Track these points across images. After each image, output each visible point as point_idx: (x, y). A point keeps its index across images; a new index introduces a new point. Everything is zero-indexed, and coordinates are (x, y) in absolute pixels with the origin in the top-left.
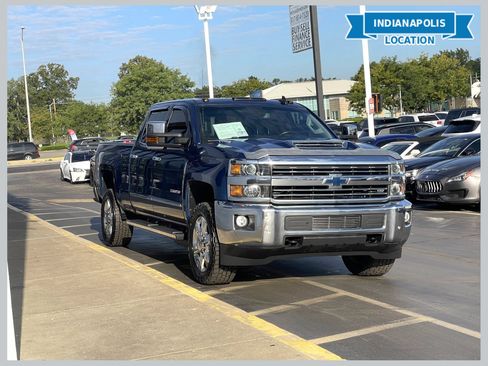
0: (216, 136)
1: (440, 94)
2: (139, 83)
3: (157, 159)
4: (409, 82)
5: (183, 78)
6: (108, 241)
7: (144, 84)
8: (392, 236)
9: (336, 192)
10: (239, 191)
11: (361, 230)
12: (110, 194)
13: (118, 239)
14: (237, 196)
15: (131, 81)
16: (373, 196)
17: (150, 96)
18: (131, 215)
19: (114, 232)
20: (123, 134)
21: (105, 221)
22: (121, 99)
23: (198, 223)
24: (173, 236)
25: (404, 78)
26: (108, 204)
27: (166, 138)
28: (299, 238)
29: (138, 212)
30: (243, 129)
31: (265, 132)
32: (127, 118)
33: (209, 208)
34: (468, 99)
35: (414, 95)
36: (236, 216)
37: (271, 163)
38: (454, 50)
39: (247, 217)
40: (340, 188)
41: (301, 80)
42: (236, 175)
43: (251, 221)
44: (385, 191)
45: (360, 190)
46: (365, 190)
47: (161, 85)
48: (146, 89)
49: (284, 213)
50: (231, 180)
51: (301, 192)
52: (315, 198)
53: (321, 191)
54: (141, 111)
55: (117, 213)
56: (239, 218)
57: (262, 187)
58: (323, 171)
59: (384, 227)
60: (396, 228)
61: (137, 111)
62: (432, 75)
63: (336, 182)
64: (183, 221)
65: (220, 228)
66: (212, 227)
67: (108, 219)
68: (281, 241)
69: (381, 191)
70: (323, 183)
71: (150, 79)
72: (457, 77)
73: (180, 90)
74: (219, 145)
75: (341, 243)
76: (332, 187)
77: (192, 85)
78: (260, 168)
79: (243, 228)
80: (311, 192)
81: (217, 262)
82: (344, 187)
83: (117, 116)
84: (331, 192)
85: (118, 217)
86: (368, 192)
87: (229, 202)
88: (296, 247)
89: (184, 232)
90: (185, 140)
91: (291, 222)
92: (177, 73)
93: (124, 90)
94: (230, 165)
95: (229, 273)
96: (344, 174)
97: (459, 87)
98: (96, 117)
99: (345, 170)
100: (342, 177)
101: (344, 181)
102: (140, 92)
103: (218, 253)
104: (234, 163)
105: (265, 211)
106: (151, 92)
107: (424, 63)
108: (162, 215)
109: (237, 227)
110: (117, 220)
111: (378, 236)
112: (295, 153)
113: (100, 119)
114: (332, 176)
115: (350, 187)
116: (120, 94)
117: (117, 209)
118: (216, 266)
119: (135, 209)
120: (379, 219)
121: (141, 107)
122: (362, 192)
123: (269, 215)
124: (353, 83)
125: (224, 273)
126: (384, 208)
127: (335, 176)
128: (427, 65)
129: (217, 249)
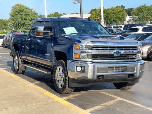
0: (64, 33)
1: (117, 19)
2: (19, 13)
3: (39, 41)
4: (108, 16)
5: (34, 11)
6: (16, 72)
7: (21, 13)
8: (138, 75)
9: (117, 57)
10: (78, 56)
11: (126, 73)
12: (17, 54)
13: (20, 71)
14: (77, 58)
15: (16, 12)
16: (131, 59)
17: (23, 17)
18: (26, 62)
19: (18, 69)
20: (13, 30)
21: (15, 64)
22: (13, 18)
23: (58, 68)
24: (46, 73)
25: (106, 14)
26: (16, 58)
27: (44, 33)
28: (102, 76)
29: (29, 61)
30: (75, 30)
31: (84, 32)
32: (15, 24)
33: (64, 63)
34: (124, 22)
35: (109, 19)
36: (77, 66)
37: (91, 44)
38: (120, 6)
39: (81, 67)
40: (119, 55)
41: (72, 14)
42: (77, 49)
43: (83, 69)
44: (135, 57)
45: (126, 56)
46: (127, 56)
47: (27, 13)
48: (22, 15)
49: (97, 65)
50: (74, 51)
51: (104, 57)
52: (109, 59)
53: (111, 57)
54: (20, 22)
55: (20, 61)
56: (78, 67)
57: (88, 55)
58: (112, 48)
59: (135, 71)
60: (140, 72)
61: (18, 22)
62: (115, 13)
63: (118, 53)
64: (51, 67)
65: (69, 70)
66: (65, 70)
67: (16, 63)
68: (95, 77)
69: (134, 57)
70: (112, 53)
71: (23, 11)
72: (122, 14)
73: (33, 15)
74: (66, 36)
75: (119, 78)
76: (116, 55)
77: (37, 14)
78: (87, 47)
79: (80, 72)
80: (107, 57)
81: (67, 85)
82: (120, 55)
83: (11, 23)
84: (115, 57)
85: (20, 62)
86: (128, 57)
87: (73, 61)
88: (101, 80)
89: (50, 71)
90: (52, 34)
91: (99, 69)
92: (32, 9)
93: (14, 14)
94: (74, 45)
95: (72, 89)
96: (121, 50)
97: (123, 18)
98: (4, 24)
99: (121, 48)
100: (120, 51)
101: (120, 53)
102: (19, 16)
103: (68, 81)
104: (76, 44)
105: (89, 65)
106: (23, 16)
107: (113, 9)
108: (40, 63)
109: (77, 71)
110: (20, 64)
111: (133, 75)
112: (101, 41)
113: (5, 24)
114: (115, 51)
115: (122, 55)
116: (12, 16)
117: (20, 60)
118: (67, 87)
119: (28, 60)
120: (133, 68)
121: (20, 21)
122: (126, 57)
123: (91, 66)
124: (90, 15)
125: (70, 89)
126: (134, 64)
127: (117, 50)
128: (113, 10)
129: (67, 80)
